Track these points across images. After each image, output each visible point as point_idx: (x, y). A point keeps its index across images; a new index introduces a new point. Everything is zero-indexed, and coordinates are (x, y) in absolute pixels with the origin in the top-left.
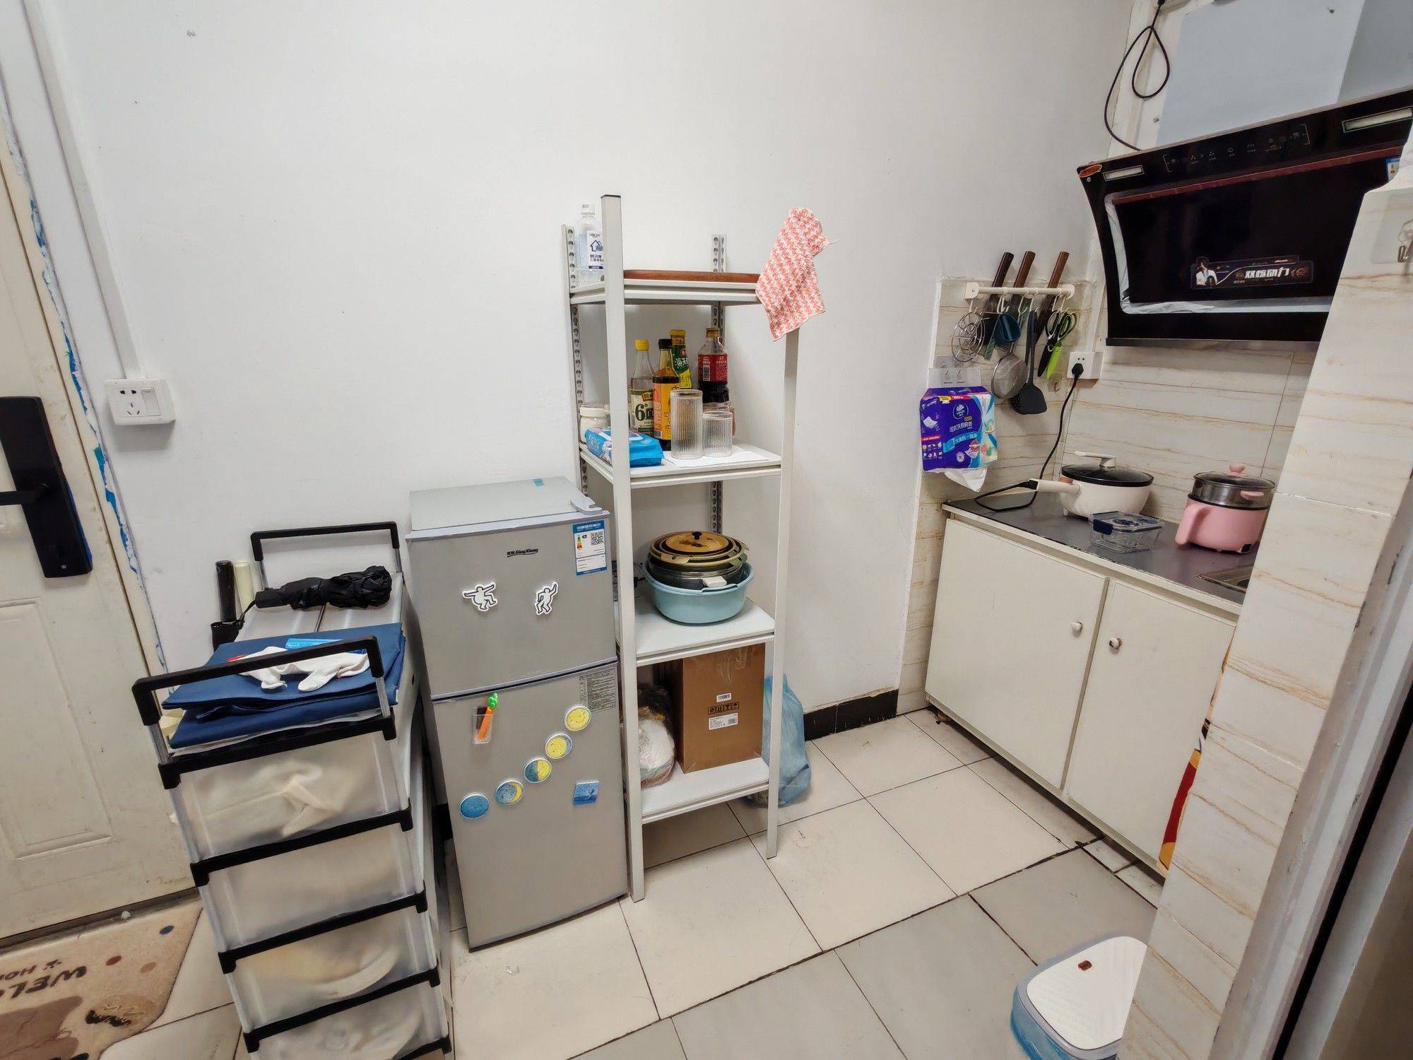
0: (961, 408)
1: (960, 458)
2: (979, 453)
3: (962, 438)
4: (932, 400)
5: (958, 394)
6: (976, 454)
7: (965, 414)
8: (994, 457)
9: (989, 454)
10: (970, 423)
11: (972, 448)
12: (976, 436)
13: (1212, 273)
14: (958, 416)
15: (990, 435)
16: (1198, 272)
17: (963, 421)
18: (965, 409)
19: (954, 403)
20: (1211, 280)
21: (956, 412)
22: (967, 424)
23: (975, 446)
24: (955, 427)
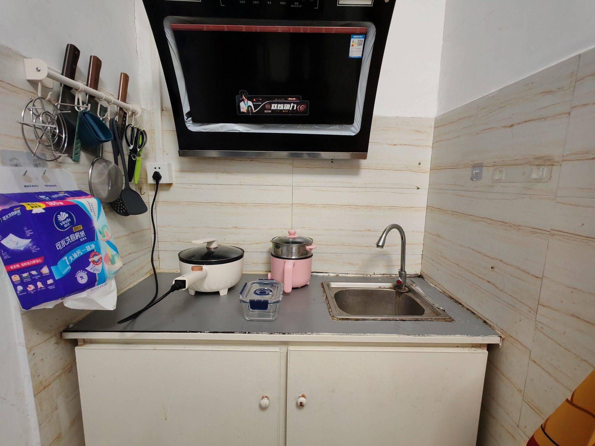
0: (63, 216)
1: (82, 278)
2: (103, 264)
3: (77, 254)
4: (11, 209)
5: (52, 200)
6: (99, 267)
7: (72, 223)
8: (119, 264)
9: (113, 262)
10: (83, 233)
11: (94, 262)
12: (93, 246)
13: (250, 103)
14: (62, 227)
15: (108, 242)
16: (241, 101)
17: (70, 232)
18: (70, 217)
19: (51, 212)
20: (250, 108)
21: (58, 222)
22: (79, 235)
23: (96, 258)
24: (63, 242)
